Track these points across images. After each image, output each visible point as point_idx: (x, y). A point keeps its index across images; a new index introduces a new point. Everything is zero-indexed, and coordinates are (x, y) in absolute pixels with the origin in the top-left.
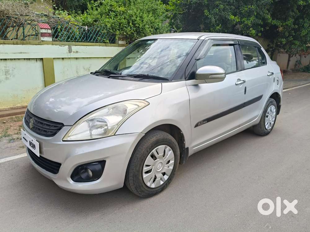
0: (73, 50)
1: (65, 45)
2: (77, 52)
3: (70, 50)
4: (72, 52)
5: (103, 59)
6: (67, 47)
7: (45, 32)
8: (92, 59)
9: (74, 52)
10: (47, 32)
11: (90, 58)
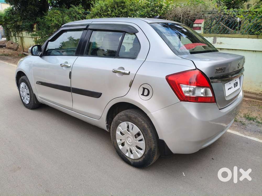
0: (217, 42)
1: (211, 37)
2: (221, 43)
3: (215, 41)
4: (216, 43)
5: (252, 52)
6: (213, 38)
7: (197, 26)
8: (237, 51)
9: (218, 43)
10: (198, 26)
11: (235, 50)
